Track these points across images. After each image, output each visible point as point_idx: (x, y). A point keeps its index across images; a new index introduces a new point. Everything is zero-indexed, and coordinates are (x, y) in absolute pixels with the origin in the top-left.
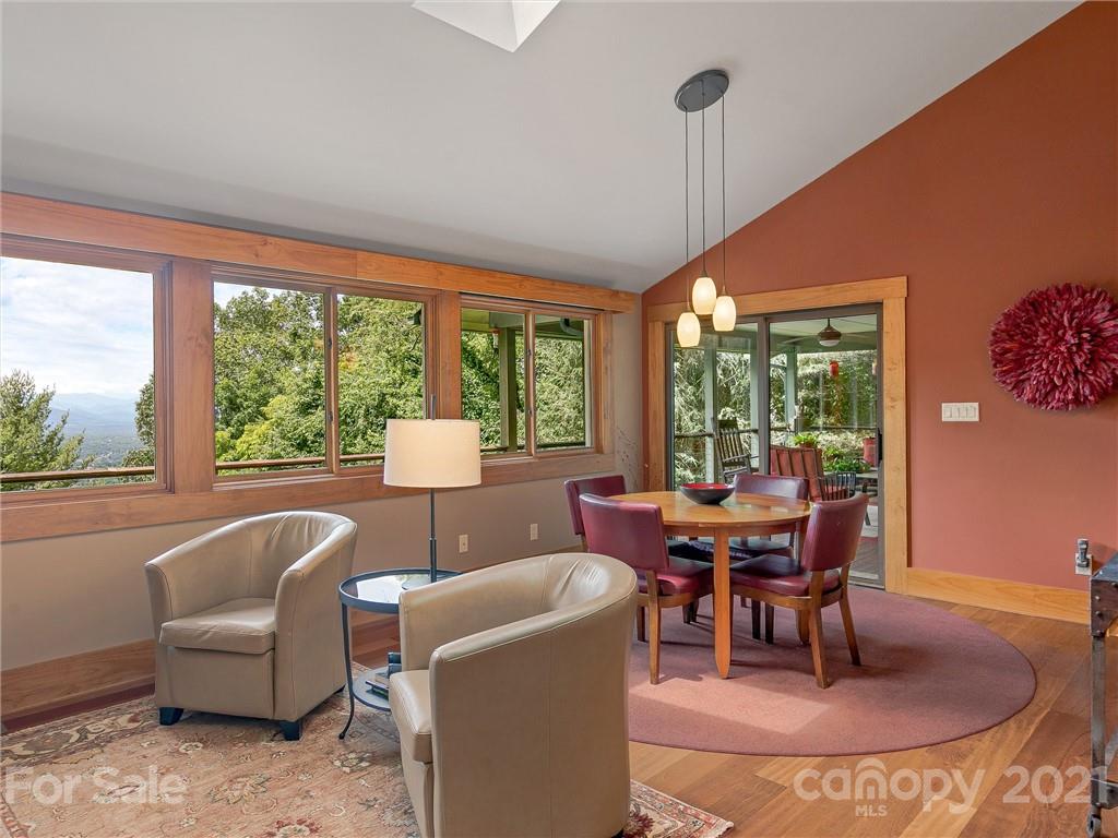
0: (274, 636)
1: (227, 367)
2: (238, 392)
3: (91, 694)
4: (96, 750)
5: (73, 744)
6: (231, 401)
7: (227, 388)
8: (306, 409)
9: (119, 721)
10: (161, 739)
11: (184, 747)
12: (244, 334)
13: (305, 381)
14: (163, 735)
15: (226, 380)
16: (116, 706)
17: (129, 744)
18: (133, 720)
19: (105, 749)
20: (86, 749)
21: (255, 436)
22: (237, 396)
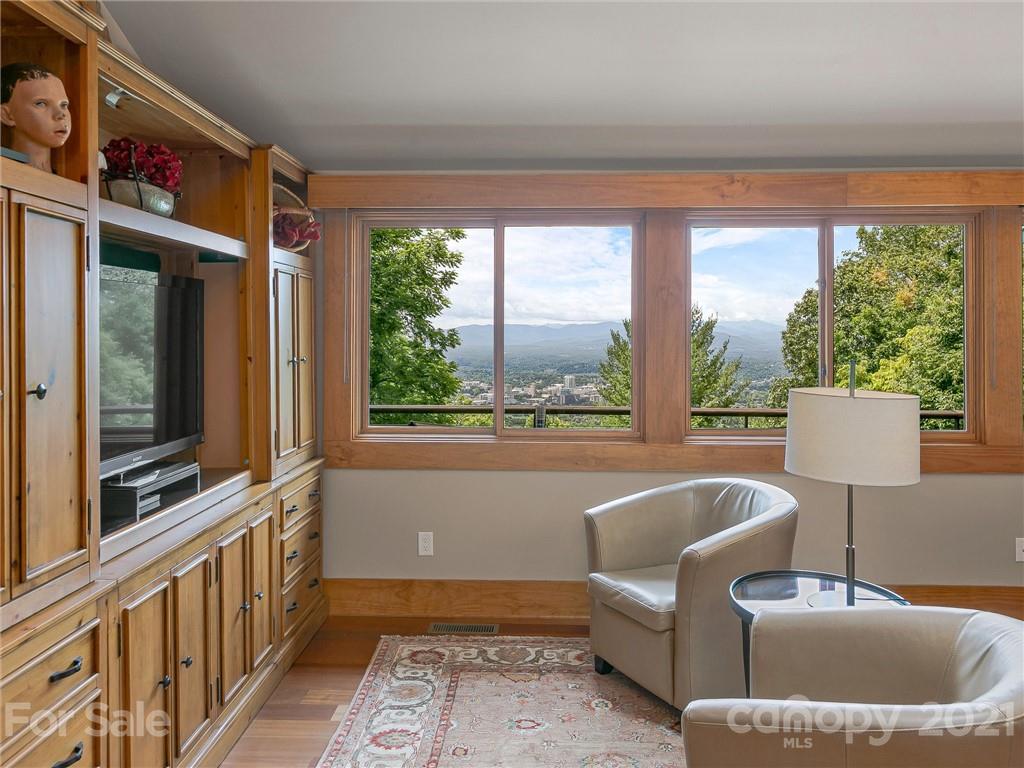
0: (673, 617)
1: (871, 293)
2: (882, 321)
3: (569, 619)
4: (536, 676)
5: (526, 663)
6: (873, 331)
7: (869, 317)
8: (951, 341)
9: (570, 654)
10: (586, 685)
11: (596, 701)
12: (890, 257)
13: (950, 308)
14: (588, 680)
15: (869, 308)
16: (577, 639)
17: (559, 681)
18: (579, 658)
19: (542, 677)
20: (530, 671)
21: (892, 371)
22: (880, 326)
